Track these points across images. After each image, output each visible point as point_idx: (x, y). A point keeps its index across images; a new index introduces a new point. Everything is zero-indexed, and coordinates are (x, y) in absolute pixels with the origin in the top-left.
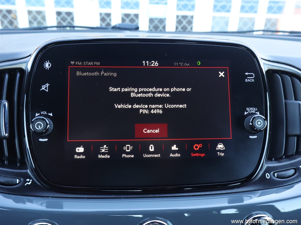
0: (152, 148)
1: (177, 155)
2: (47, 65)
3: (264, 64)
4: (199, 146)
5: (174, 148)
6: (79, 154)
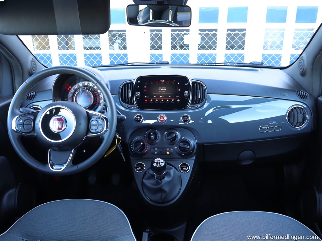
0: (162, 100)
1: (168, 102)
2: (139, 82)
3: (191, 81)
4: (174, 100)
5: (167, 100)
6: (146, 101)
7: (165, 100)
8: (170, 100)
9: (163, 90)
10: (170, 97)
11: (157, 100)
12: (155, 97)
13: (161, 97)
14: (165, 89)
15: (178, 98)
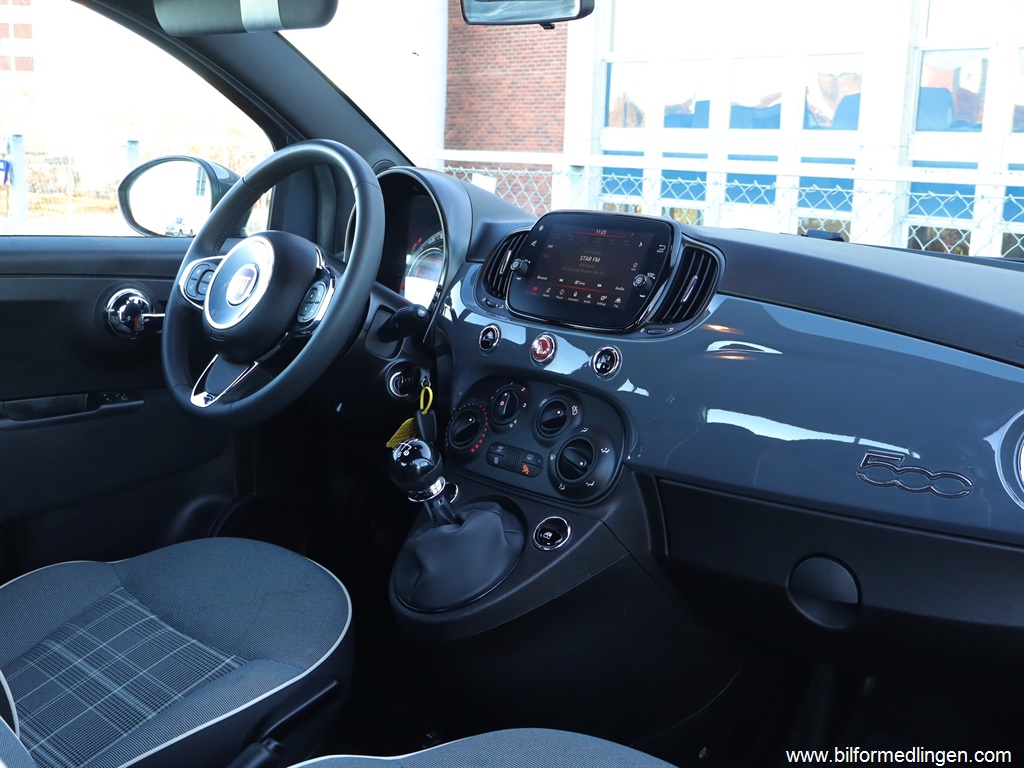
0: (575, 294)
1: (589, 302)
2: (541, 228)
3: (685, 241)
4: (605, 297)
5: (589, 296)
7: (582, 296)
8: (596, 298)
9: (591, 263)
10: (600, 286)
11: (562, 292)
12: (561, 280)
13: (576, 282)
14: (598, 260)
15: (619, 294)
